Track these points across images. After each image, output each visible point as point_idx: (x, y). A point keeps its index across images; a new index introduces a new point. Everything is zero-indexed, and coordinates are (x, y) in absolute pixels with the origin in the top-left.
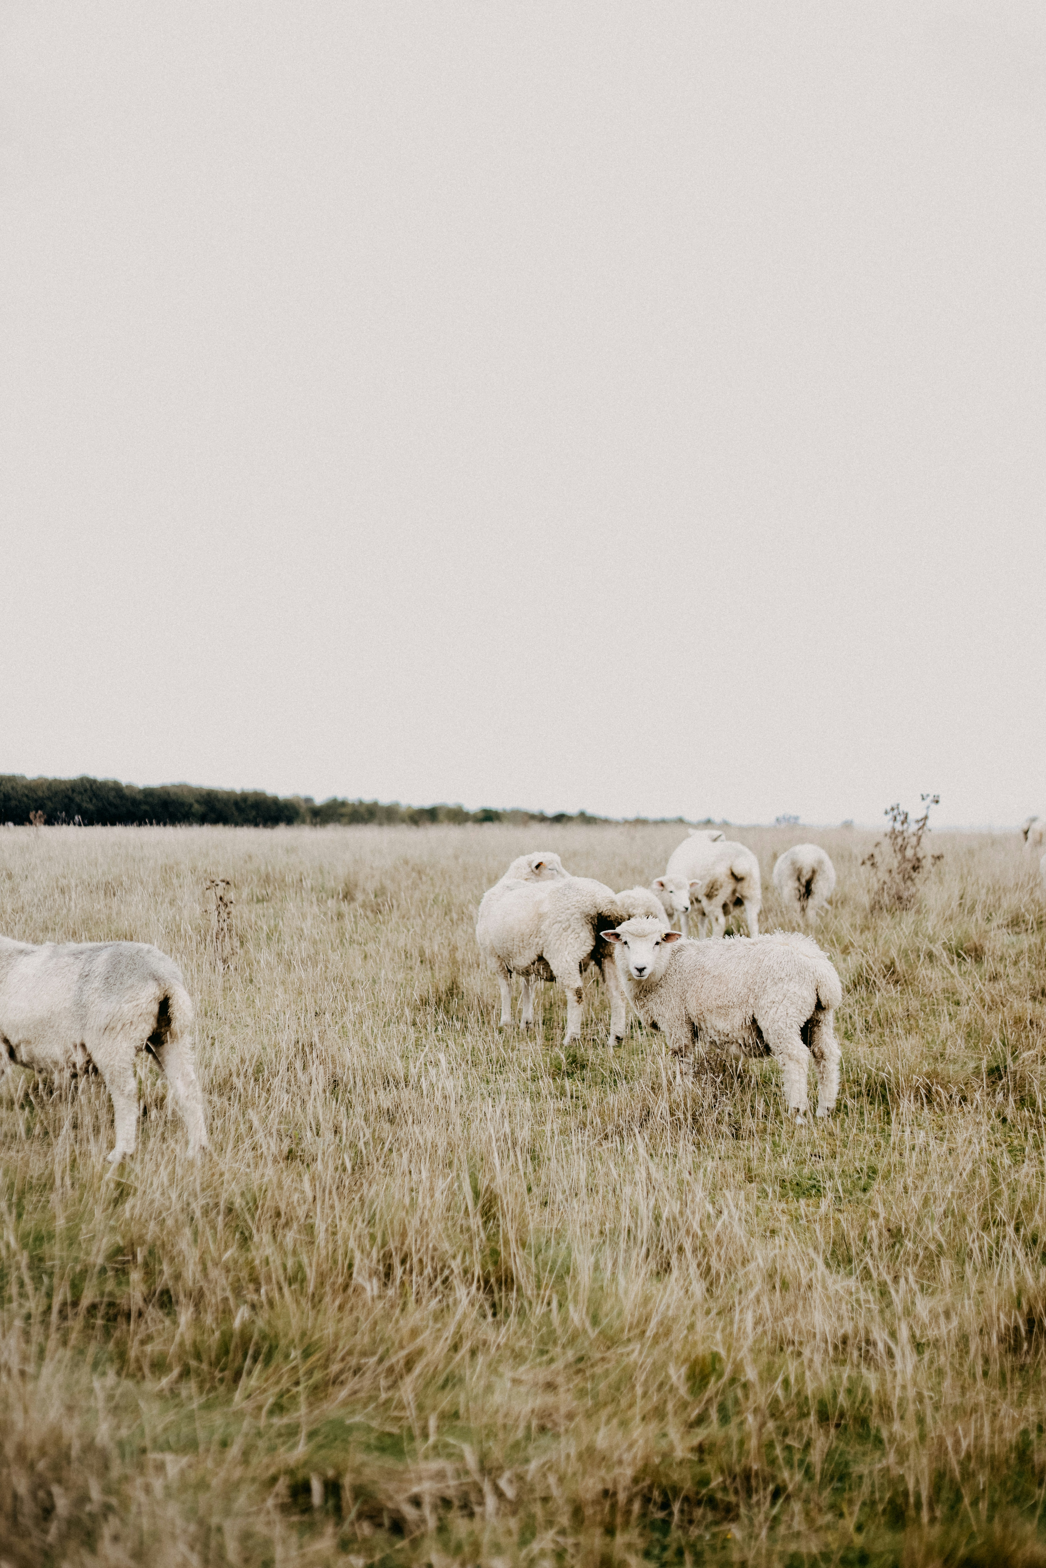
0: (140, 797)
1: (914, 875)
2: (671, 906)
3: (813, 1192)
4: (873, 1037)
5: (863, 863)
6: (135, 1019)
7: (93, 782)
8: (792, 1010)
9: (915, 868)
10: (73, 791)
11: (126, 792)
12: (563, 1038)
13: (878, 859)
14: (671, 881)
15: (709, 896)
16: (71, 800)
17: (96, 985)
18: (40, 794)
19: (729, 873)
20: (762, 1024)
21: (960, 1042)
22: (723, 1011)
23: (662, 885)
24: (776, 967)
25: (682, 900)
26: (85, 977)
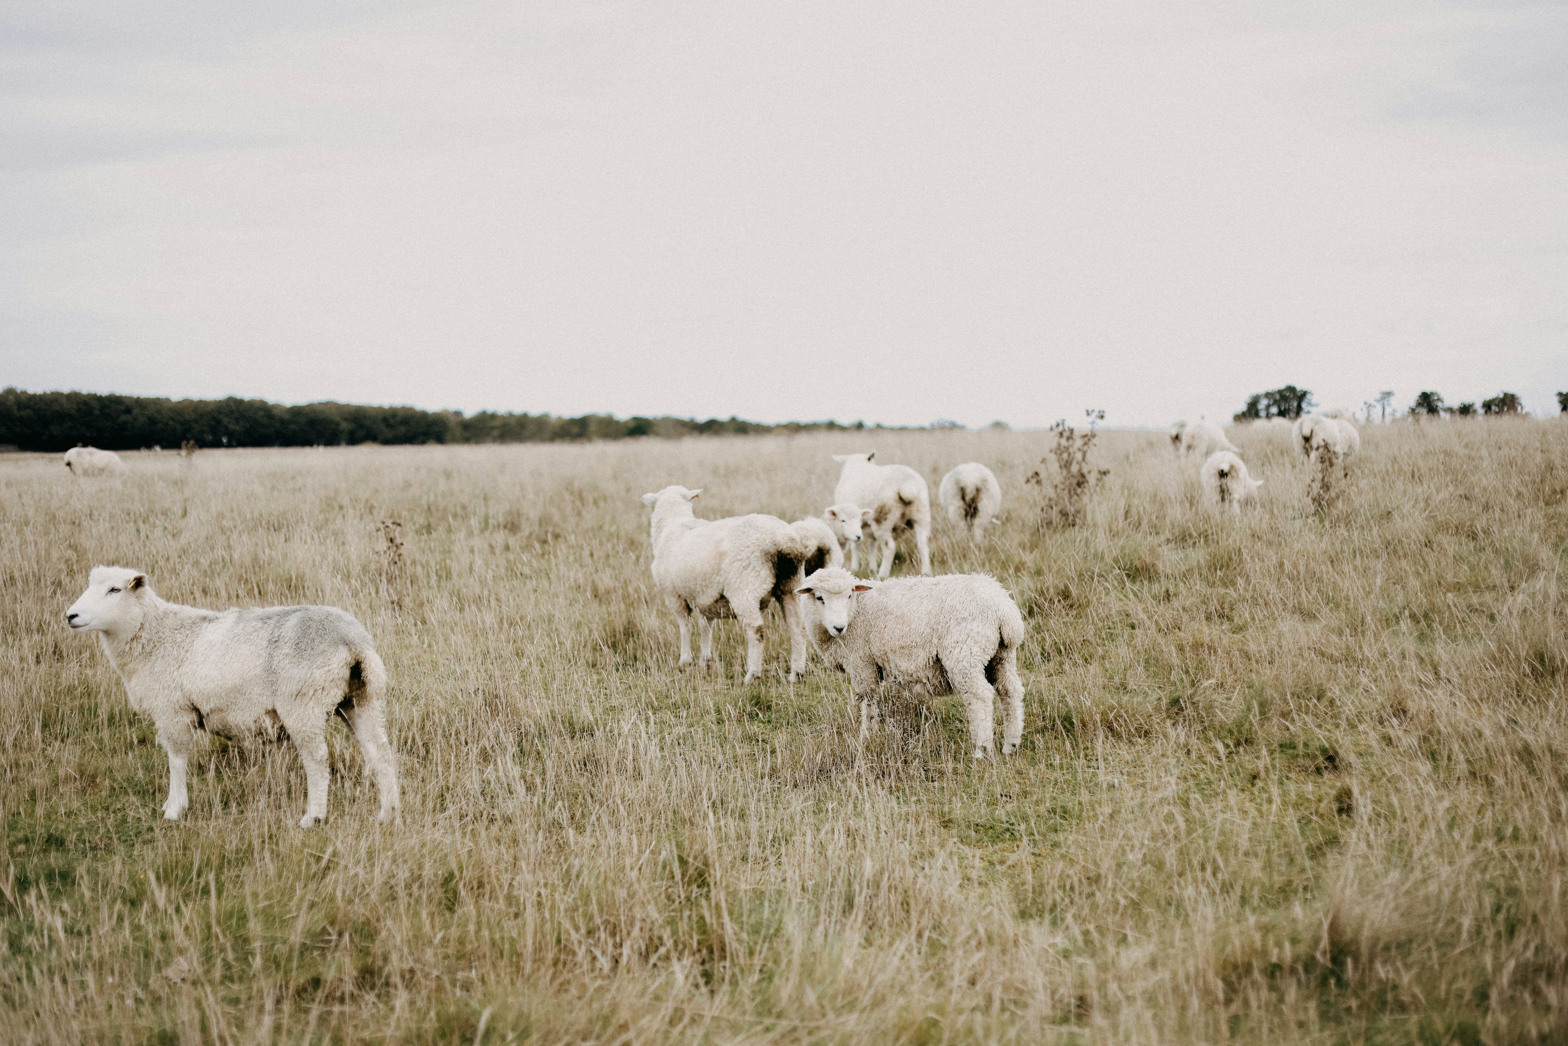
0: (287, 417)
1: (1079, 491)
2: (843, 535)
3: (1008, 835)
4: (1051, 666)
5: (1028, 481)
6: (327, 684)
7: (240, 402)
8: (975, 650)
9: (1079, 485)
10: (220, 413)
11: (276, 412)
12: (743, 676)
13: (1043, 475)
14: (843, 510)
15: (878, 521)
16: (219, 422)
17: (286, 650)
18: (186, 417)
19: (897, 497)
20: (947, 664)
21: (1140, 669)
22: (907, 652)
23: (834, 514)
24: (959, 607)
25: (854, 529)
26: (274, 642)
